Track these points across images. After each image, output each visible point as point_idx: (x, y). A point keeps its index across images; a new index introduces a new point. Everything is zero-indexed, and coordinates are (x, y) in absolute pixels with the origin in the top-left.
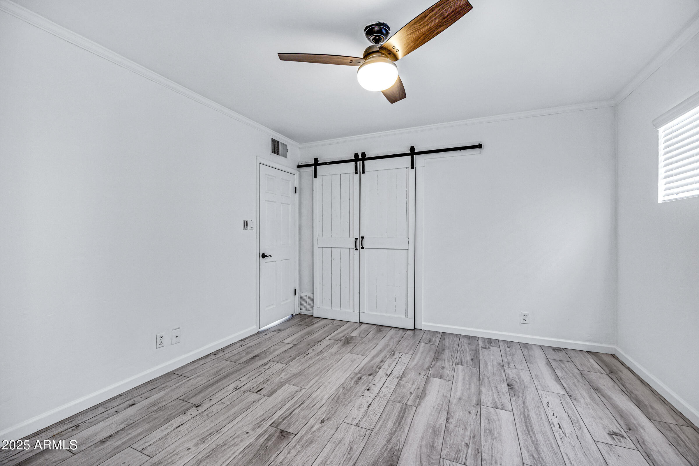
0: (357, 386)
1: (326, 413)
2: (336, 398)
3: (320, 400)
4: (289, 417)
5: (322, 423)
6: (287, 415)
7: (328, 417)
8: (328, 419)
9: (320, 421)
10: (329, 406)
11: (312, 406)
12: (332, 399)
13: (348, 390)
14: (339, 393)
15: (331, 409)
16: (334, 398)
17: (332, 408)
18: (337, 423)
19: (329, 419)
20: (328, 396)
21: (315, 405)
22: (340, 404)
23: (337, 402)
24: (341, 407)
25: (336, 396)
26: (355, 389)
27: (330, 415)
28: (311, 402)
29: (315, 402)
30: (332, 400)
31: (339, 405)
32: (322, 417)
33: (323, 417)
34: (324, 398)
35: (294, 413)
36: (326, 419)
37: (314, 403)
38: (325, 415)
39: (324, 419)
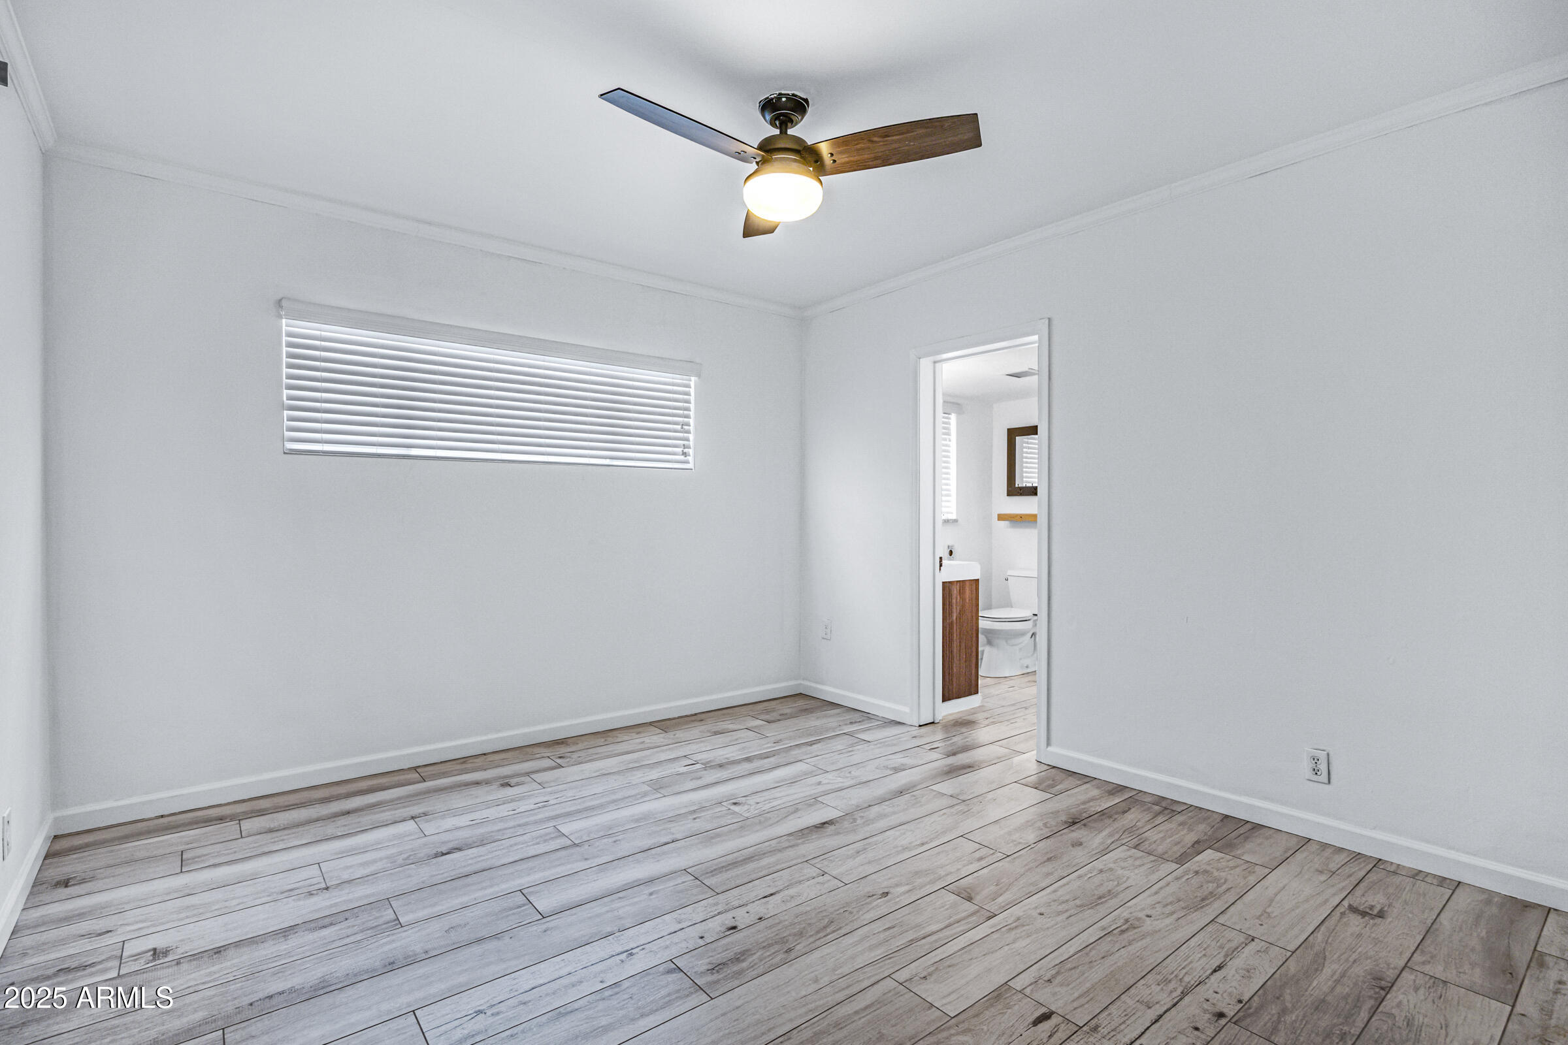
0: (751, 947)
1: (871, 907)
2: (827, 932)
3: (869, 937)
4: (952, 919)
5: (887, 893)
6: (956, 925)
7: (870, 899)
8: (873, 895)
9: (889, 896)
10: (855, 917)
11: (895, 929)
12: (839, 932)
13: (783, 941)
14: (811, 940)
15: (855, 910)
16: (834, 932)
17: (851, 913)
18: (858, 885)
19: (871, 894)
20: (844, 941)
21: (887, 927)
22: (828, 915)
23: (832, 922)
24: (831, 910)
25: (825, 936)
26: (761, 940)
27: (865, 900)
28: (894, 937)
29: (882, 936)
30: (840, 928)
31: (832, 913)
32: (881, 902)
33: (880, 900)
34: (855, 939)
35: (942, 926)
36: (875, 897)
37: (887, 933)
38: (875, 903)
39: (880, 898)
